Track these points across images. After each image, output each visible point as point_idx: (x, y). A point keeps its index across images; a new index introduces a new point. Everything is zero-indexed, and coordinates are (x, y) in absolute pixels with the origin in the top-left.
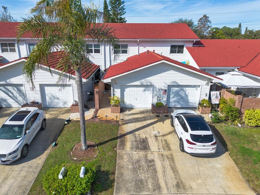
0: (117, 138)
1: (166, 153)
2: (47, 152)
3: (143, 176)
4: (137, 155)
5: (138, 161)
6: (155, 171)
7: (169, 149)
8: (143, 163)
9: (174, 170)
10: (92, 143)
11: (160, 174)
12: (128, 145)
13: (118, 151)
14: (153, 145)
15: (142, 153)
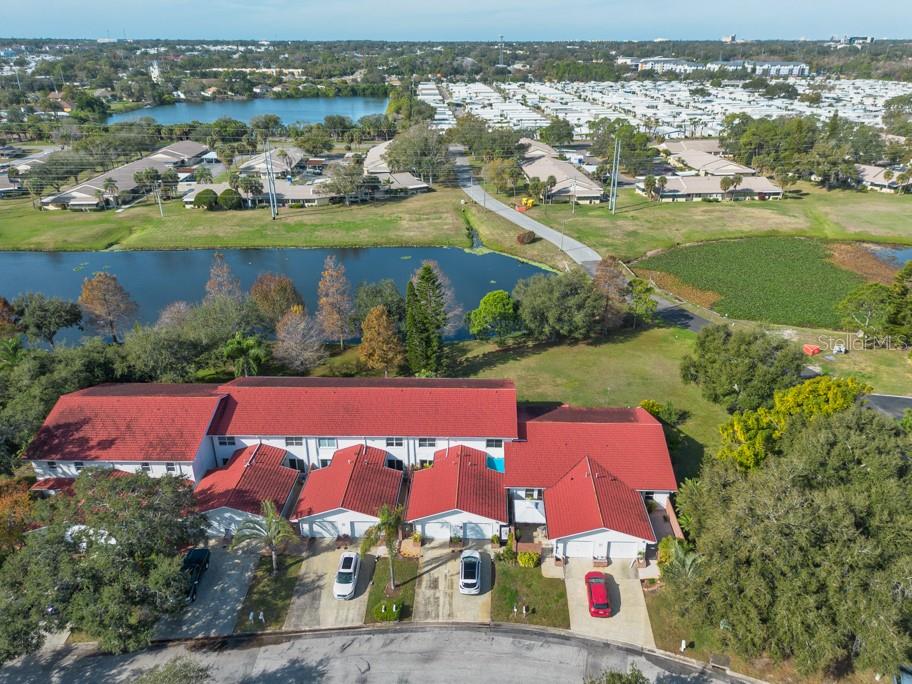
0: (415, 578)
1: (449, 591)
2: (368, 589)
3: (430, 609)
4: (429, 593)
5: (429, 598)
6: (438, 606)
7: (452, 588)
8: (432, 600)
9: (451, 604)
10: (399, 583)
11: (441, 608)
12: (424, 584)
13: (417, 590)
14: (442, 585)
15: (432, 591)
